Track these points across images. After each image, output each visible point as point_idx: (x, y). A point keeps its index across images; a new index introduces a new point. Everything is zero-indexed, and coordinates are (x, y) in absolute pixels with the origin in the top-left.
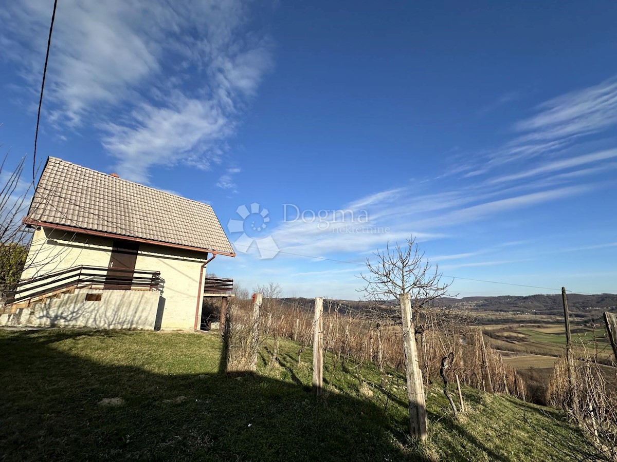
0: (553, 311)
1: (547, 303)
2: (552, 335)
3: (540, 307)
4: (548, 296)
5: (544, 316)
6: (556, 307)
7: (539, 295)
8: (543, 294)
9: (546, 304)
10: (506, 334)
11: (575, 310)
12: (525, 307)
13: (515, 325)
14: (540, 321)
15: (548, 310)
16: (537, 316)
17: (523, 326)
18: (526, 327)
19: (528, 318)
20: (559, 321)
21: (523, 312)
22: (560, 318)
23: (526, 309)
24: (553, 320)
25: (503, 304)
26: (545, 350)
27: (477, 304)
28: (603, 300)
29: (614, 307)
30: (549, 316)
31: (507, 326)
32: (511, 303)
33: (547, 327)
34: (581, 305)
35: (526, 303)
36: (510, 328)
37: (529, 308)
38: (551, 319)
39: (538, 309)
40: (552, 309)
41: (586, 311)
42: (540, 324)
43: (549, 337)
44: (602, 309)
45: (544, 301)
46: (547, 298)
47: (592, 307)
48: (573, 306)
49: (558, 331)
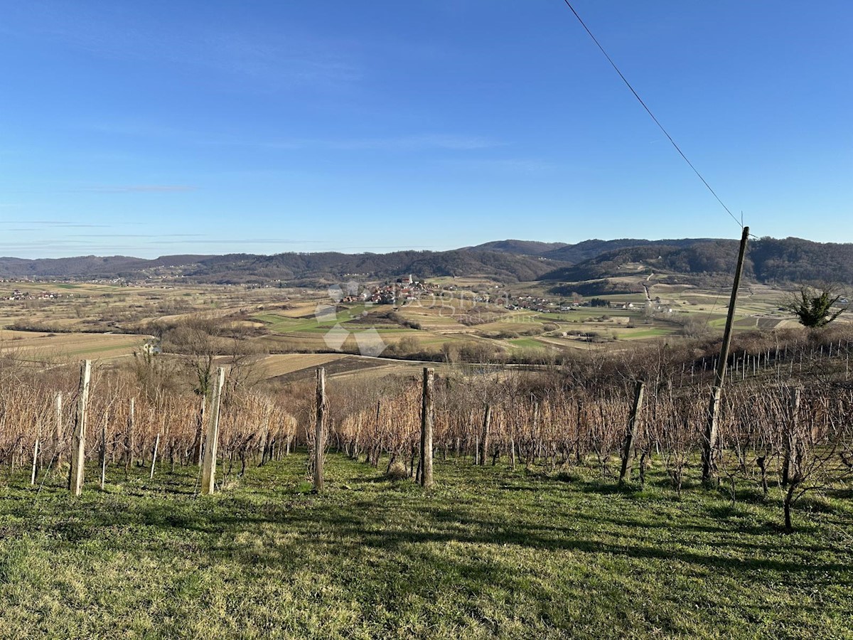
0: (304, 280)
1: (298, 268)
2: (301, 319)
3: (287, 274)
4: (302, 256)
5: (291, 290)
6: (308, 275)
7: (289, 254)
8: (295, 252)
9: (297, 270)
10: (234, 325)
11: (331, 278)
12: (267, 276)
13: (251, 307)
14: (285, 298)
15: (299, 279)
16: (282, 289)
17: (261, 309)
18: (266, 309)
19: (269, 293)
20: (311, 297)
21: (262, 283)
22: (312, 292)
23: (268, 279)
24: (302, 295)
25: (233, 270)
26: (289, 344)
27: (185, 270)
28: (364, 262)
29: (373, 272)
30: (298, 288)
31: (238, 310)
32: (246, 267)
33: (295, 308)
34: (339, 270)
35: (269, 267)
36: (242, 313)
37: (273, 276)
38: (300, 293)
39: (286, 278)
40: (302, 278)
41: (344, 279)
42: (287, 304)
43: (297, 323)
44: (361, 276)
45: (294, 265)
46: (300, 259)
47: (350, 273)
48: (330, 272)
49: (308, 313)
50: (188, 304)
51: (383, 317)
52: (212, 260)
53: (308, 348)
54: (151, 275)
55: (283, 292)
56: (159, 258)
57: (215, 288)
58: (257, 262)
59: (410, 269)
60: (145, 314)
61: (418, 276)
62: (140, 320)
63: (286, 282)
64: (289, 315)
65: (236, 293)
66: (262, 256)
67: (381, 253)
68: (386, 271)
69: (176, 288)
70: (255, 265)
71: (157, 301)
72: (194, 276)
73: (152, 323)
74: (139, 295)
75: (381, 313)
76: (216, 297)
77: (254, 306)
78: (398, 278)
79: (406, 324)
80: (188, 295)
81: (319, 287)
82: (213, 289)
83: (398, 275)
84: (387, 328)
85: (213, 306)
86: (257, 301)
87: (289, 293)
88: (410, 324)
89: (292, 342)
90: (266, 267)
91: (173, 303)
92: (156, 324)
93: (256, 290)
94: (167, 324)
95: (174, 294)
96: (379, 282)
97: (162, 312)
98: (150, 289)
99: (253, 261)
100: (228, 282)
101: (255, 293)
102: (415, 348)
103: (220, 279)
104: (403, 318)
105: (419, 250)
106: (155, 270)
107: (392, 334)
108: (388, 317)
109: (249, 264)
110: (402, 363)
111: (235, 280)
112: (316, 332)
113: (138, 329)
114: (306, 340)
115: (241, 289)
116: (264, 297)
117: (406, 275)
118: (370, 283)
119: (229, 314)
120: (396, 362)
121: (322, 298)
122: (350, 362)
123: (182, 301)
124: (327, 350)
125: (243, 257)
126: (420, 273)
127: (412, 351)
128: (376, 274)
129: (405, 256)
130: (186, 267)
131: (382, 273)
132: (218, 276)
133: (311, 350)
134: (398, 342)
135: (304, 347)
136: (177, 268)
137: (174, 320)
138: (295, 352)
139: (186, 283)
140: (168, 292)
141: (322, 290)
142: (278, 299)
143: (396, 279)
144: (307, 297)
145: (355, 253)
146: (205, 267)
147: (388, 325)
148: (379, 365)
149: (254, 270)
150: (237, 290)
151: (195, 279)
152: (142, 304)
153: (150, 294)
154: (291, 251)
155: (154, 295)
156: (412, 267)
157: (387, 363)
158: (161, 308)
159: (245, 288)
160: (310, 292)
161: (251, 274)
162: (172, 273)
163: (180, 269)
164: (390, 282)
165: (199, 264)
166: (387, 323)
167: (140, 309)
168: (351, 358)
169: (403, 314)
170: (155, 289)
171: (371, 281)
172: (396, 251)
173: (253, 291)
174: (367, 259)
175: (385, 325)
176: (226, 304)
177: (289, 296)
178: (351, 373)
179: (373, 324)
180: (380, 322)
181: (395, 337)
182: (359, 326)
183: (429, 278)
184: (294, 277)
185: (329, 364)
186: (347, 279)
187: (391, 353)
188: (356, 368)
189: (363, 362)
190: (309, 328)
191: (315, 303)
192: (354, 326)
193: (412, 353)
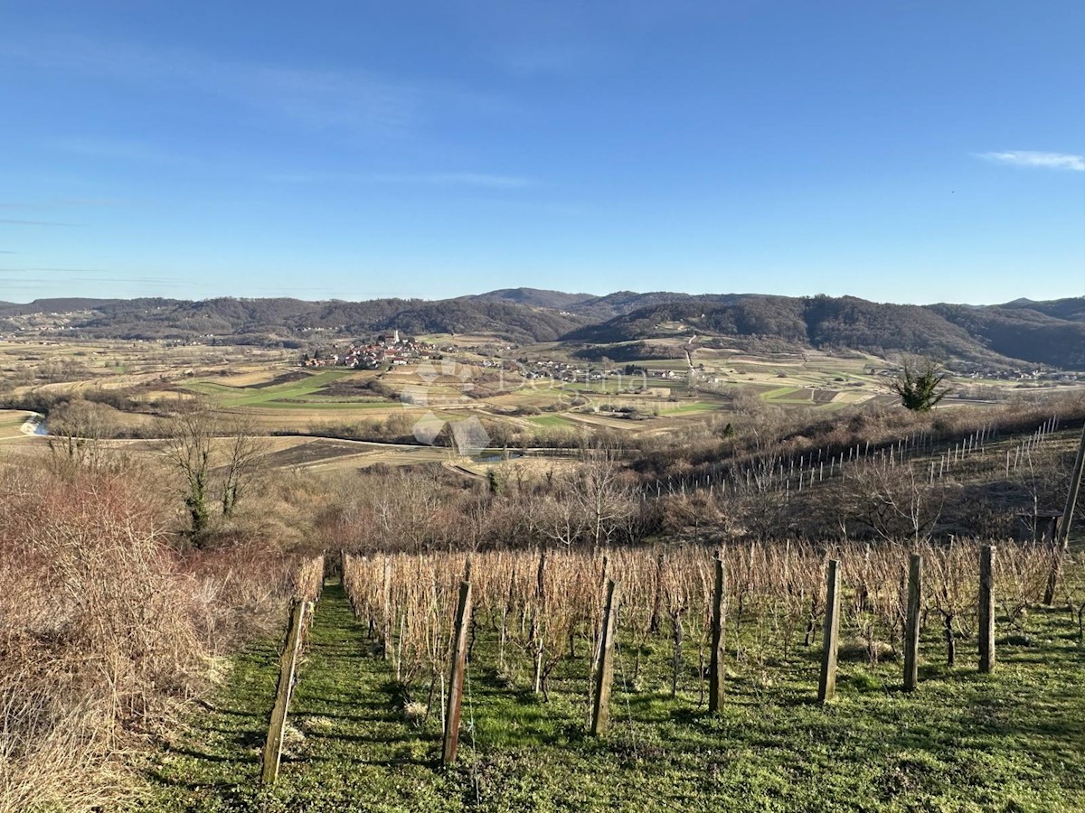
0: (247, 335)
1: (238, 318)
2: (247, 389)
3: (223, 327)
4: (244, 303)
5: (230, 349)
6: (253, 328)
7: (225, 299)
8: (234, 297)
9: (236, 321)
10: (153, 396)
11: (285, 333)
12: (193, 328)
13: (175, 373)
14: (222, 360)
15: (239, 333)
16: (216, 347)
17: (190, 375)
18: (198, 375)
19: (198, 353)
20: (259, 358)
21: (188, 339)
22: (259, 352)
23: (195, 333)
24: (246, 356)
25: (144, 320)
26: (234, 424)
27: (75, 319)
28: (330, 312)
29: (343, 326)
30: (239, 346)
31: (157, 376)
32: (163, 317)
33: (239, 374)
34: (296, 322)
35: (196, 317)
36: (164, 380)
37: (202, 329)
38: (243, 354)
39: (220, 332)
40: (245, 332)
41: (303, 336)
42: (226, 368)
43: (242, 395)
44: (326, 331)
45: (232, 314)
46: (241, 307)
47: (312, 326)
48: (284, 326)
49: (258, 380)
50: (82, 367)
51: (363, 387)
52: (114, 305)
53: (260, 429)
54: (24, 324)
55: (219, 351)
56: (35, 302)
57: (120, 345)
58: (180, 310)
59: (395, 323)
60: (19, 381)
61: (405, 333)
62: (13, 389)
63: (222, 338)
64: (230, 384)
65: (151, 352)
66: (186, 302)
67: (354, 301)
68: (362, 325)
69: (62, 344)
70: (176, 313)
71: (35, 362)
72: (88, 328)
73: (32, 394)
74: (7, 353)
75: (358, 382)
76: (123, 357)
77: (180, 371)
78: (378, 334)
79: (393, 396)
80: (80, 354)
81: (269, 346)
82: (116, 346)
83: (378, 330)
84: (368, 402)
85: (119, 370)
86: (183, 363)
87: (227, 353)
88: (398, 396)
89: (237, 421)
90: (193, 316)
91: (60, 365)
92: (37, 394)
93: (180, 348)
94: (53, 395)
95: (61, 353)
96: (353, 339)
97: (45, 378)
98: (22, 346)
99: (174, 308)
100: (138, 337)
101: (178, 352)
102: (407, 429)
103: (126, 332)
104: (390, 388)
105: (406, 297)
106: (29, 319)
107: (375, 410)
108: (369, 386)
109: (167, 312)
110: (391, 448)
111: (149, 334)
112: (270, 406)
113: (11, 402)
114: (258, 418)
115: (158, 347)
116: (192, 358)
117: (389, 331)
118: (340, 340)
119: (145, 381)
120: (383, 448)
121: (275, 360)
122: (321, 447)
123: (74, 363)
124: (287, 431)
125: (159, 302)
126: (408, 328)
127: (405, 432)
128: (348, 329)
129: (387, 306)
130: (76, 315)
132: (125, 331)
133: (265, 432)
134: (385, 421)
135: (255, 428)
136: (63, 316)
137: (65, 390)
139: (77, 337)
140: (51, 349)
141: (273, 349)
142: (213, 361)
143: (377, 336)
144: (253, 359)
145: (319, 300)
146: (103, 315)
147: (369, 398)
148: (361, 451)
149: (175, 320)
150: (152, 348)
151: (90, 332)
152: (13, 366)
153: (24, 353)
154: (228, 296)
155: (30, 354)
156: (396, 321)
157: (371, 448)
158: (43, 372)
159: (163, 346)
160: (257, 352)
161: (172, 326)
162: (55, 323)
163: (67, 317)
164: (369, 340)
165: (95, 311)
166: (368, 395)
167: (10, 374)
168: (322, 442)
169: (388, 382)
170: (30, 345)
171: (342, 338)
172: (375, 299)
173: (175, 349)
174: (336, 308)
175: (366, 398)
176: (137, 368)
177: (227, 357)
178: (324, 463)
179: (349, 396)
180: (358, 393)
181: (380, 414)
182: (330, 399)
183: (421, 335)
184: (232, 330)
185: (291, 450)
186: (308, 335)
187: (376, 436)
188: (330, 456)
189: (339, 446)
190: (260, 401)
191: (267, 368)
192: (323, 399)
193: (404, 435)
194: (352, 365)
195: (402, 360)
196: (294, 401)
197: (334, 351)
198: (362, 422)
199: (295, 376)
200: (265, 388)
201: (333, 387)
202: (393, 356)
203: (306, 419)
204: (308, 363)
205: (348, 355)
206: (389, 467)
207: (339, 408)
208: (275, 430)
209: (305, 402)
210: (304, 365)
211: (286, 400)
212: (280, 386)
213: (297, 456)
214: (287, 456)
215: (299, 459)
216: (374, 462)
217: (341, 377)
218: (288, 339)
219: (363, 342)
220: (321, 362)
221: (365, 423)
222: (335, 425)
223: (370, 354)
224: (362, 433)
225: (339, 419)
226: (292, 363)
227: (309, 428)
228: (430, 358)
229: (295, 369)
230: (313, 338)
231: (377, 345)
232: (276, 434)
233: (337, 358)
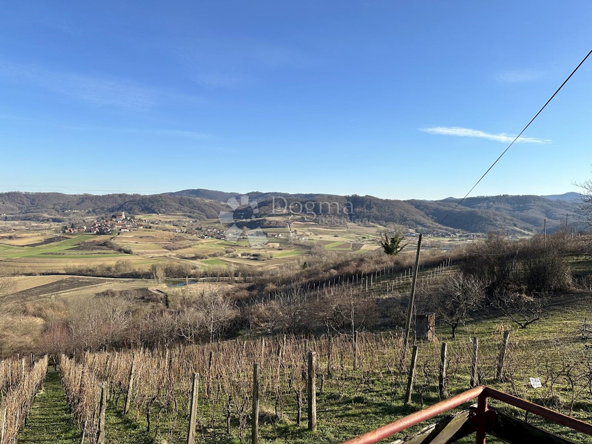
0: (29, 214)
1: (23, 204)
2: (26, 247)
3: (13, 210)
4: (27, 195)
5: (16, 223)
6: (33, 210)
7: (15, 193)
8: (20, 191)
9: (21, 206)
11: (54, 213)
14: (10, 230)
15: (23, 213)
16: (8, 222)
20: (35, 228)
22: (36, 225)
24: (27, 227)
26: (16, 268)
28: (83, 201)
29: (91, 209)
30: (23, 221)
33: (21, 238)
34: (61, 207)
38: (25, 225)
39: (11, 212)
40: (27, 213)
41: (64, 215)
42: (13, 234)
43: (23, 251)
44: (80, 212)
45: (19, 202)
46: (25, 198)
47: (71, 209)
48: (53, 209)
49: (33, 241)
51: (101, 245)
53: (33, 271)
55: (9, 224)
59: (123, 208)
61: (129, 213)
63: (12, 216)
64: (15, 244)
67: (98, 195)
68: (103, 208)
75: (99, 242)
78: (112, 214)
79: (120, 250)
81: (43, 221)
83: (113, 211)
84: (104, 254)
87: (14, 225)
88: (123, 250)
89: (18, 267)
96: (97, 217)
102: (128, 269)
104: (118, 245)
105: (130, 193)
107: (108, 258)
108: (105, 244)
110: (117, 281)
112: (41, 257)
114: (32, 264)
117: (119, 212)
118: (89, 218)
120: (112, 280)
121: (45, 229)
122: (72, 282)
124: (51, 272)
126: (131, 210)
127: (126, 271)
128: (94, 211)
129: (118, 198)
131: (99, 210)
133: (36, 273)
134: (114, 265)
135: (29, 271)
138: (21, 275)
141: (45, 223)
142: (4, 230)
143: (111, 215)
144: (31, 229)
145: (76, 194)
147: (105, 251)
148: (98, 283)
154: (16, 191)
156: (124, 206)
157: (105, 281)
160: (34, 224)
164: (106, 217)
166: (104, 249)
168: (74, 278)
169: (118, 242)
171: (90, 216)
172: (111, 193)
174: (86, 198)
175: (103, 251)
177: (14, 228)
178: (73, 291)
179: (92, 250)
180: (98, 248)
181: (111, 261)
182: (80, 252)
183: (138, 214)
184: (19, 212)
185: (53, 284)
186: (68, 215)
187: (108, 274)
188: (78, 286)
189: (84, 280)
190: (34, 254)
191: (40, 234)
192: (75, 252)
193: (126, 272)
194: (95, 232)
195: (126, 229)
196: (56, 254)
197: (84, 224)
198: (99, 266)
199: (58, 239)
200: (37, 246)
201: (83, 245)
202: (121, 227)
203: (64, 265)
204: (67, 231)
205: (93, 226)
206: (115, 292)
207: (85, 257)
208: (43, 272)
209: (63, 254)
210: (64, 232)
211: (51, 253)
212: (48, 245)
213: (57, 287)
214: (51, 287)
215: (58, 289)
216: (106, 289)
217: (88, 239)
218: (55, 217)
219: (103, 218)
220: (75, 230)
221: (101, 266)
222: (82, 268)
223: (106, 226)
224: (99, 272)
225: (85, 264)
226: (56, 231)
227: (65, 269)
228: (143, 228)
229: (58, 235)
230: (71, 216)
231: (111, 220)
232: (43, 274)
233: (85, 228)
